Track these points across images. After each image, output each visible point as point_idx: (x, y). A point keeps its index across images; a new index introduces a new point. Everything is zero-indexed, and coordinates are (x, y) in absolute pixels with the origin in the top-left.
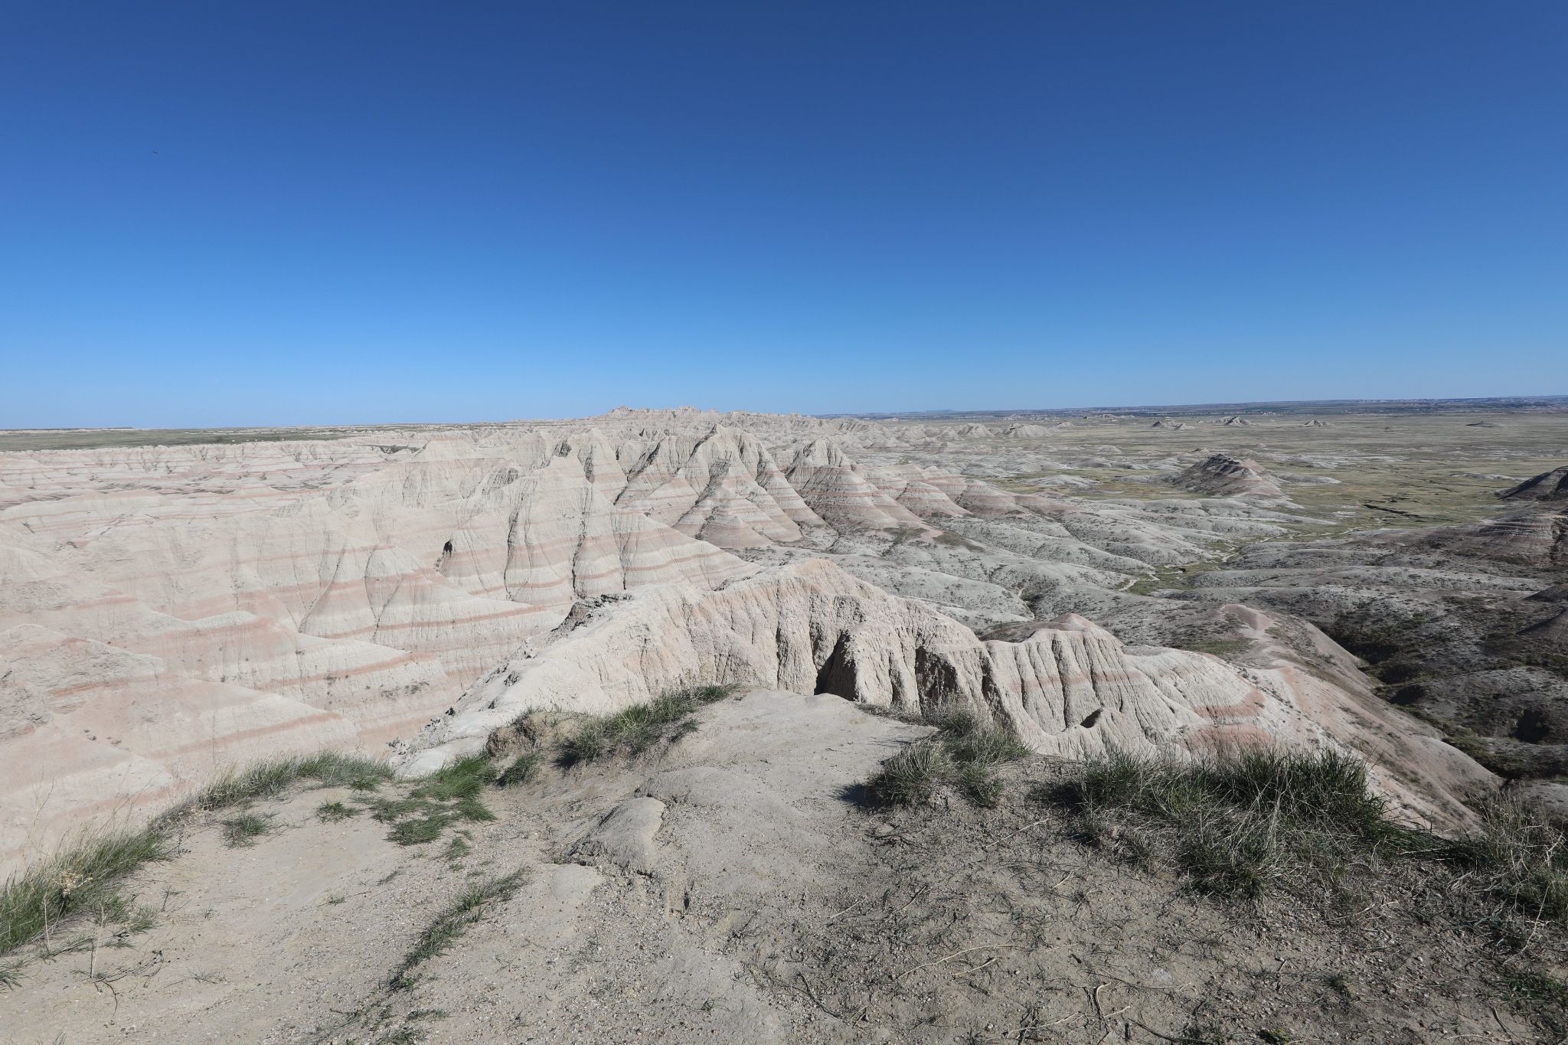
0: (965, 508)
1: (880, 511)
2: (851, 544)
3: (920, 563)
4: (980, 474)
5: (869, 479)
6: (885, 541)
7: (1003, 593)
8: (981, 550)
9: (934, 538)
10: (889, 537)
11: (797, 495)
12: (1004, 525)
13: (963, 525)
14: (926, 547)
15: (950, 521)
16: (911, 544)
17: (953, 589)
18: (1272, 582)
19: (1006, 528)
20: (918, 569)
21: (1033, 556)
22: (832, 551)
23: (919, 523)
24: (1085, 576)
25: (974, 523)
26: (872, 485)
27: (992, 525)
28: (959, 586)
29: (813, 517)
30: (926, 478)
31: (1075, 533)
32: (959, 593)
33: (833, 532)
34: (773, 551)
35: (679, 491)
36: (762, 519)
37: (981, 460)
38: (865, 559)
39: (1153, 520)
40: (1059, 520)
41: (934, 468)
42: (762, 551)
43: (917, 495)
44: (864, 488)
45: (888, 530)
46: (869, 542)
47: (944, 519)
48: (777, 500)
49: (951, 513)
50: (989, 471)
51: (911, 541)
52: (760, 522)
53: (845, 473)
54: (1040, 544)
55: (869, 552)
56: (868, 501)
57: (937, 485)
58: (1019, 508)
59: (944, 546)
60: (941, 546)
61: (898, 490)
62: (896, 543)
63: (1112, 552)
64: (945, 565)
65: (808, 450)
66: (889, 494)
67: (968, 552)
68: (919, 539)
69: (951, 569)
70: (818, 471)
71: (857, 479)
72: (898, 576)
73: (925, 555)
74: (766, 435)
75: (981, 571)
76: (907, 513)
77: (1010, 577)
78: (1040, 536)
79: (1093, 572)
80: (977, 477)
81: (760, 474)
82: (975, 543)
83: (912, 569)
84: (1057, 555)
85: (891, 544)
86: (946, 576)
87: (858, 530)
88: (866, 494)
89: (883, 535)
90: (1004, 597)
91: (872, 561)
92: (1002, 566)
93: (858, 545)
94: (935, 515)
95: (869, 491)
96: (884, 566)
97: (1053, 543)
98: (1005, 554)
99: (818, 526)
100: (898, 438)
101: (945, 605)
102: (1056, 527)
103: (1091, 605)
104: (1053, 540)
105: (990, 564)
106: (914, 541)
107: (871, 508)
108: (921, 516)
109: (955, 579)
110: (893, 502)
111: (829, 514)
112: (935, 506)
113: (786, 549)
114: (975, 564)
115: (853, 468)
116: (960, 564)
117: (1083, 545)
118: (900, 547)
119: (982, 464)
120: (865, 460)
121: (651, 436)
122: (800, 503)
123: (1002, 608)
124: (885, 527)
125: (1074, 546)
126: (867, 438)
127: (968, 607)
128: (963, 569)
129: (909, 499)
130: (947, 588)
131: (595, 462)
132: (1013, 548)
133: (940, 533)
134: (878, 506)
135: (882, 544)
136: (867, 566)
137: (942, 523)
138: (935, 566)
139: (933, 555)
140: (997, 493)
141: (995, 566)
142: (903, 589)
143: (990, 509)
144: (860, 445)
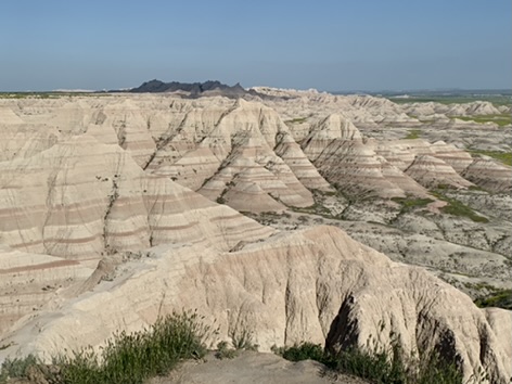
0: (471, 181)
1: (388, 182)
2: (360, 211)
3: (426, 232)
4: (486, 149)
5: (378, 152)
6: (392, 210)
7: (505, 262)
8: (484, 221)
9: (439, 208)
10: (397, 206)
11: (310, 164)
12: (508, 199)
13: (468, 197)
14: (431, 216)
15: (455, 193)
16: (418, 214)
17: (456, 257)
20: (424, 237)
22: (343, 218)
23: (425, 194)
25: (479, 195)
26: (381, 157)
27: (496, 198)
28: (462, 255)
29: (325, 185)
30: (434, 152)
32: (462, 261)
33: (343, 199)
34: (288, 216)
35: (203, 159)
36: (279, 186)
37: (487, 136)
38: (373, 226)
41: (441, 142)
42: (278, 216)
43: (424, 168)
44: (374, 160)
46: (377, 210)
47: (450, 190)
48: (294, 169)
49: (457, 185)
50: (494, 146)
51: (417, 210)
52: (277, 189)
53: (357, 146)
55: (377, 220)
57: (444, 158)
59: (449, 215)
60: (446, 216)
61: (406, 162)
62: (402, 212)
64: (449, 234)
65: (323, 123)
66: (398, 166)
67: (472, 223)
68: (425, 209)
69: (456, 239)
70: (331, 142)
71: (368, 151)
72: (403, 242)
73: (430, 225)
74: (284, 109)
75: (484, 241)
76: (414, 185)
80: (483, 152)
81: (277, 145)
82: (478, 214)
83: (418, 237)
85: (398, 213)
86: (450, 245)
87: (367, 200)
88: (377, 166)
89: (391, 204)
91: (379, 229)
93: (366, 213)
94: (440, 187)
95: (378, 162)
96: (391, 233)
98: (509, 227)
99: (330, 194)
100: (408, 114)
101: (449, 272)
105: (494, 236)
106: (420, 211)
107: (380, 179)
108: (427, 187)
109: (458, 248)
110: (401, 174)
111: (341, 183)
112: (442, 178)
113: (299, 214)
114: (479, 234)
115: (364, 142)
116: (464, 234)
118: (406, 216)
119: (488, 139)
120: (376, 135)
122: (314, 172)
124: (394, 197)
126: (379, 113)
128: (467, 238)
129: (417, 171)
130: (451, 256)
133: (445, 204)
134: (387, 178)
135: (389, 213)
136: (375, 233)
137: (448, 195)
138: (439, 235)
139: (438, 225)
140: (502, 168)
141: (498, 237)
142: (408, 256)
143: (496, 182)
144: (372, 121)
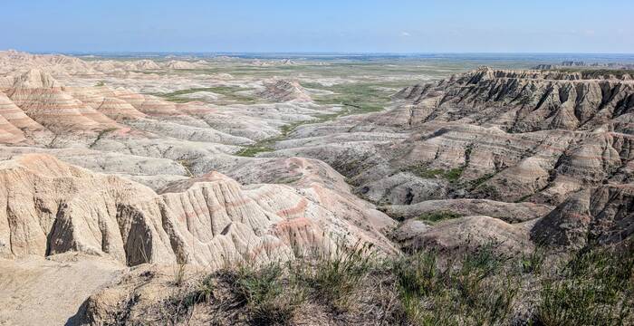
0: (144, 113)
1: (85, 118)
2: (66, 141)
3: (117, 150)
4: (152, 91)
5: (75, 96)
6: (91, 137)
7: (172, 164)
9: (125, 133)
10: (94, 135)
11: (18, 108)
13: (144, 124)
14: (120, 139)
15: (135, 122)
16: (110, 138)
17: (140, 165)
18: (308, 144)
19: (170, 124)
20: (117, 154)
21: (190, 140)
22: (52, 147)
23: (114, 124)
24: (219, 149)
25: (151, 122)
26: (78, 100)
27: (162, 123)
28: (144, 162)
29: (33, 124)
30: (117, 95)
31: (212, 125)
32: (144, 166)
33: (50, 133)
37: (152, 83)
38: (78, 151)
39: (252, 115)
40: (202, 118)
41: (122, 88)
43: (111, 106)
44: (72, 103)
45: (93, 130)
46: (80, 139)
47: (131, 121)
49: (136, 117)
50: (157, 90)
51: (109, 136)
53: (57, 92)
54: (192, 133)
56: (76, 111)
57: (125, 99)
58: (177, 111)
60: (131, 137)
61: (98, 103)
62: (99, 138)
63: (233, 134)
64: (134, 150)
65: (25, 77)
66: (91, 106)
67: (149, 141)
68: (115, 135)
69: (139, 152)
70: (34, 91)
71: (65, 96)
72: (102, 160)
73: (120, 144)
75: (158, 152)
76: (105, 118)
77: (175, 154)
78: (192, 128)
79: (222, 146)
80: (150, 94)
82: (152, 135)
83: (111, 154)
84: (202, 139)
85: (96, 139)
86: (135, 157)
87: (70, 131)
88: (74, 107)
89: (89, 133)
90: (173, 166)
91: (82, 152)
92: (170, 148)
93: (71, 142)
94: (125, 118)
95: (76, 104)
96: (92, 155)
97: (200, 131)
98: (172, 141)
99: (38, 130)
100: (95, 69)
101: (137, 175)
102: (200, 122)
103: (224, 165)
105: (163, 147)
106: (112, 136)
107: (79, 115)
108: (115, 120)
109: (141, 158)
110: (95, 111)
111: (46, 121)
112: (125, 112)
113: (12, 148)
114: (154, 148)
115: (63, 89)
116: (144, 149)
117: (216, 131)
118: (102, 141)
119: (153, 85)
120: (72, 84)
122: (21, 115)
123: (172, 173)
124: (91, 128)
125: (211, 132)
126: (72, 68)
127: (151, 175)
128: (146, 151)
129: (106, 109)
130: (137, 164)
132: (176, 136)
133: (129, 130)
134: (84, 115)
135: (89, 140)
136: (79, 155)
137: (130, 123)
138: (127, 151)
139: (126, 144)
140: (164, 103)
141: (166, 148)
142: (106, 168)
143: (160, 113)
144: (67, 74)
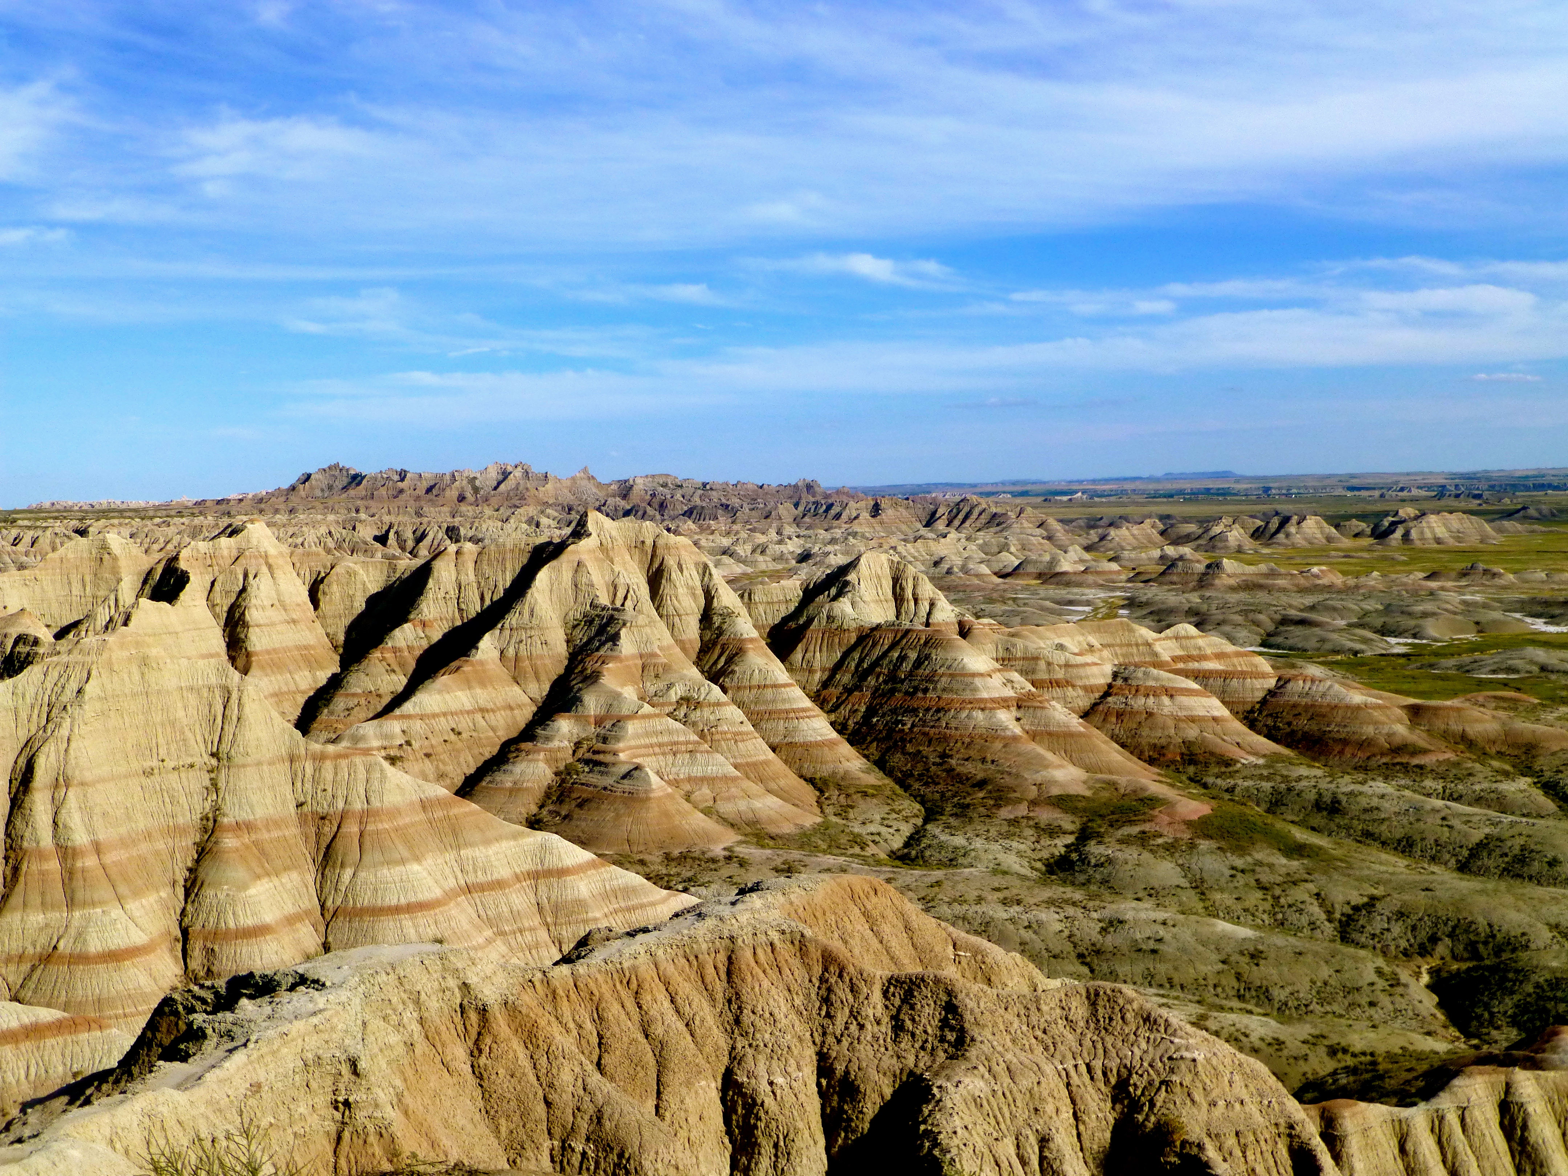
0: (1273, 739)
1: (1040, 750)
2: (961, 840)
3: (1152, 893)
4: (1311, 645)
5: (1007, 660)
6: (1053, 831)
7: (1379, 972)
8: (1316, 854)
9: (1189, 824)
10: (1067, 822)
11: (809, 704)
12: (1379, 786)
13: (1267, 786)
14: (1167, 849)
15: (1231, 775)
16: (1127, 841)
17: (1243, 964)
20: (1146, 910)
21: (1463, 868)
22: (909, 861)
23: (1147, 782)
25: (1299, 779)
26: (1016, 676)
27: (1346, 784)
29: (853, 766)
30: (1166, 657)
32: (1257, 974)
33: (909, 806)
34: (742, 862)
35: (483, 697)
36: (713, 772)
37: (1312, 608)
38: (997, 881)
40: (1526, 770)
41: (1186, 629)
42: (714, 860)
43: (1138, 703)
44: (996, 686)
45: (1064, 802)
46: (1008, 836)
47: (1214, 770)
48: (755, 719)
49: (1235, 753)
50: (1335, 636)
51: (1123, 830)
52: (708, 781)
53: (941, 645)
54: (1477, 836)
55: (1011, 861)
57: (1195, 675)
58: (1418, 738)
59: (1215, 845)
60: (1204, 845)
61: (1088, 689)
62: (1083, 837)
64: (1219, 898)
65: (838, 582)
66: (1066, 702)
67: (1284, 861)
68: (1147, 827)
69: (1238, 907)
70: (869, 637)
71: (975, 660)
72: (1089, 930)
73: (1164, 872)
74: (726, 542)
75: (1319, 912)
76: (1114, 755)
77: (1397, 929)
78: (1475, 813)
80: (1303, 654)
81: (705, 649)
82: (1300, 835)
84: (1523, 866)
85: (1070, 839)
86: (1223, 926)
87: (979, 804)
88: (1004, 703)
89: (1046, 815)
90: (1381, 984)
91: (1017, 888)
92: (1373, 898)
93: (978, 843)
94: (1190, 758)
95: (1009, 693)
96: (1051, 904)
98: (1384, 866)
99: (870, 792)
100: (1088, 549)
101: (1222, 1008)
102: (1517, 787)
104: (1512, 824)
105: (1343, 894)
106: (1135, 830)
107: (1015, 738)
108: (1151, 761)
110: (1075, 723)
112: (1192, 733)
113: (777, 856)
114: (1302, 894)
115: (963, 631)
116: (1259, 894)
118: (1094, 849)
120: (999, 608)
121: (410, 544)
122: (818, 727)
123: (1377, 1014)
124: (1055, 791)
127: (1282, 1012)
128: (1267, 906)
129: (1119, 715)
130: (1226, 962)
131: (253, 615)
132: (1403, 848)
133: (1205, 810)
134: (1034, 736)
135: (1046, 841)
136: (1005, 902)
137: (1210, 780)
138: (1191, 900)
139: (1186, 871)
140: (1356, 696)
141: (1357, 899)
143: (1342, 741)
144: (985, 569)
